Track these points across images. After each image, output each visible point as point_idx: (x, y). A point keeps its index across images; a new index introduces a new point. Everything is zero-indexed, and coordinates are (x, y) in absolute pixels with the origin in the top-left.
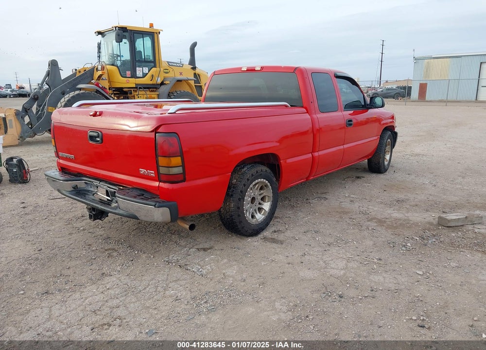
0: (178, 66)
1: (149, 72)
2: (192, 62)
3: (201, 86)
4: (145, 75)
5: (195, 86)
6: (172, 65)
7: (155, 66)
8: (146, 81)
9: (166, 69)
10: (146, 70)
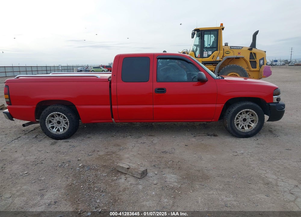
0: (238, 49)
1: (212, 54)
2: (253, 45)
3: (256, 61)
4: (209, 56)
5: (250, 61)
6: (233, 48)
7: (217, 50)
8: (210, 59)
9: (228, 51)
10: (210, 53)
